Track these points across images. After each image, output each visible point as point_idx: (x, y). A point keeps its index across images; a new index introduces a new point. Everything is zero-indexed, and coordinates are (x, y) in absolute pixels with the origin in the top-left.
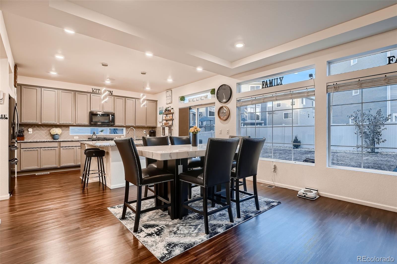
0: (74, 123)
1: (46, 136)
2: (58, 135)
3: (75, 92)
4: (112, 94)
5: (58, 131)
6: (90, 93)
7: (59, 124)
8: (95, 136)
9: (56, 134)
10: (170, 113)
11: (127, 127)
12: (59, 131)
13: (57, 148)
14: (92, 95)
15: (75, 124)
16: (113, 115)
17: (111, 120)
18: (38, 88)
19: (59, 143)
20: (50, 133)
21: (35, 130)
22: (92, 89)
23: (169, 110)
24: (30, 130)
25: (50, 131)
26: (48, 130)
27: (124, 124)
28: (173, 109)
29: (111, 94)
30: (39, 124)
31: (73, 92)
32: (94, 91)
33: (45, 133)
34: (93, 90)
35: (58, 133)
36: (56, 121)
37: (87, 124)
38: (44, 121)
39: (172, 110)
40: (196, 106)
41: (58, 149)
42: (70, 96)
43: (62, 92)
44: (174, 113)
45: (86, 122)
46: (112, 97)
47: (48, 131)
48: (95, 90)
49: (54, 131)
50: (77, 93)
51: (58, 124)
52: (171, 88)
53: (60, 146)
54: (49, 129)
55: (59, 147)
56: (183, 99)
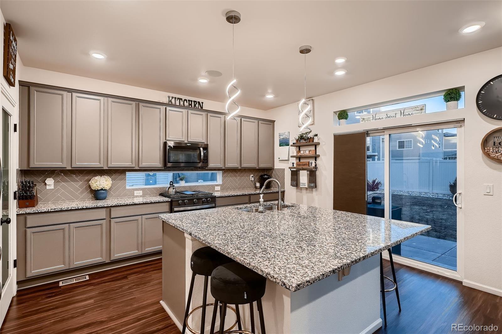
0: (136, 165)
1: (82, 193)
2: (105, 190)
3: (137, 103)
4: (202, 108)
5: (105, 181)
6: (165, 105)
7: (107, 168)
8: (174, 190)
9: (102, 189)
10: (311, 143)
11: (227, 171)
12: (107, 183)
13: (104, 221)
14: (168, 108)
15: (137, 168)
16: (206, 148)
17: (202, 157)
18: (65, 93)
19: (108, 209)
20: (90, 187)
21: (58, 182)
22: (169, 97)
23: (311, 138)
24: (50, 182)
25: (90, 182)
26: (86, 181)
27: (222, 164)
28: (316, 135)
29: (200, 108)
30: (67, 169)
31: (134, 103)
32: (171, 101)
33: (80, 186)
34: (171, 99)
35: (106, 187)
36: (102, 162)
37: (160, 166)
38: (78, 164)
39: (316, 138)
40: (387, 130)
41: (106, 224)
42: (129, 109)
43: (113, 102)
44: (319, 144)
45: (158, 163)
46: (204, 114)
47: (86, 183)
48: (173, 101)
49: (98, 183)
50: (141, 104)
51: (105, 168)
52: (311, 96)
53: (110, 217)
54: (86, 178)
55: (108, 219)
56: (343, 115)
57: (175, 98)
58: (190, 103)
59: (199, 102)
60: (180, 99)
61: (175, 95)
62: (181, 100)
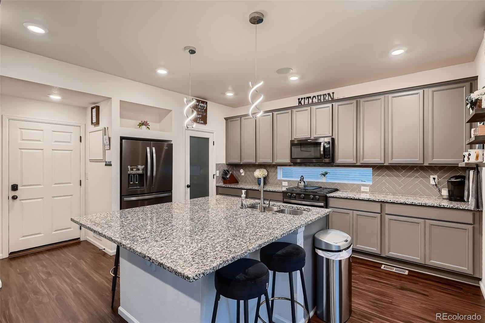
0: (272, 161)
4: (333, 99)
6: (292, 109)
7: (258, 164)
14: (294, 110)
15: (274, 163)
16: (329, 142)
17: (322, 153)
22: (299, 100)
24: (242, 171)
29: (330, 99)
31: (271, 114)
32: (300, 102)
37: (289, 162)
45: (287, 160)
46: (330, 105)
48: (303, 100)
50: (275, 113)
57: (304, 98)
58: (319, 98)
59: (329, 94)
60: (308, 98)
61: (303, 96)
62: (310, 99)
